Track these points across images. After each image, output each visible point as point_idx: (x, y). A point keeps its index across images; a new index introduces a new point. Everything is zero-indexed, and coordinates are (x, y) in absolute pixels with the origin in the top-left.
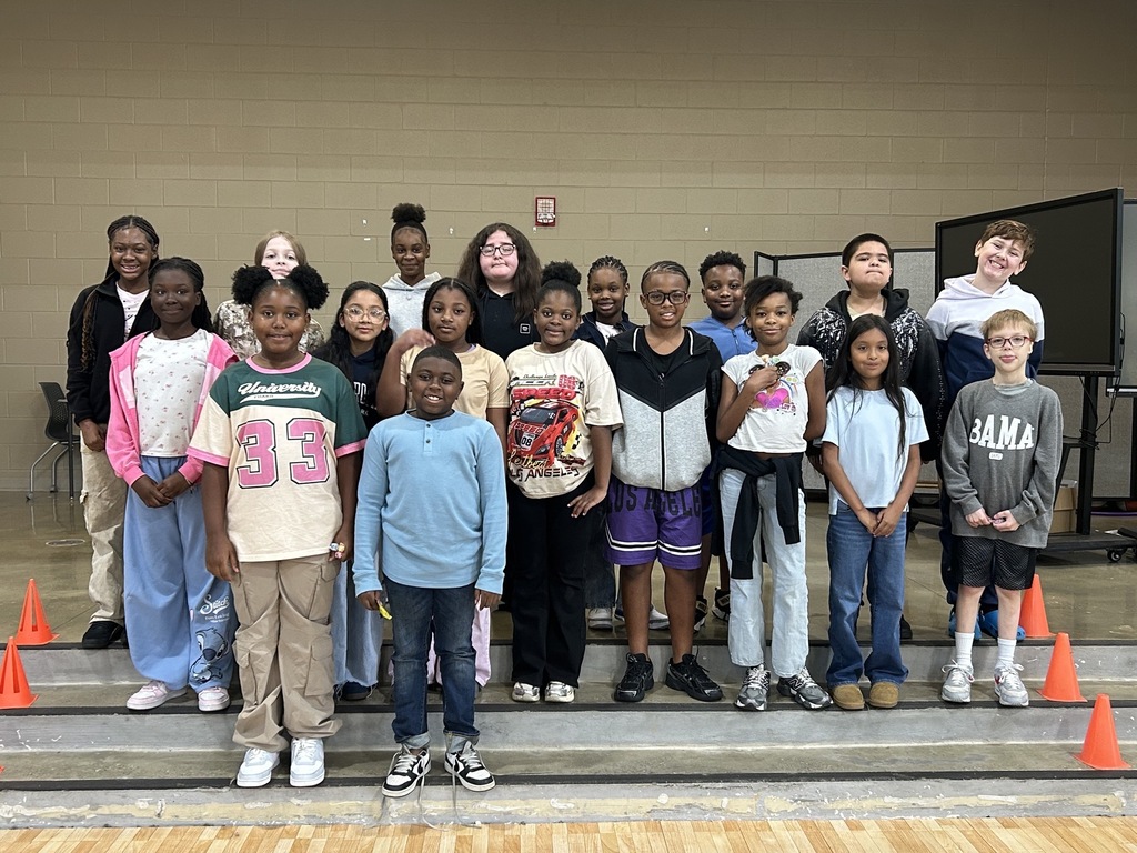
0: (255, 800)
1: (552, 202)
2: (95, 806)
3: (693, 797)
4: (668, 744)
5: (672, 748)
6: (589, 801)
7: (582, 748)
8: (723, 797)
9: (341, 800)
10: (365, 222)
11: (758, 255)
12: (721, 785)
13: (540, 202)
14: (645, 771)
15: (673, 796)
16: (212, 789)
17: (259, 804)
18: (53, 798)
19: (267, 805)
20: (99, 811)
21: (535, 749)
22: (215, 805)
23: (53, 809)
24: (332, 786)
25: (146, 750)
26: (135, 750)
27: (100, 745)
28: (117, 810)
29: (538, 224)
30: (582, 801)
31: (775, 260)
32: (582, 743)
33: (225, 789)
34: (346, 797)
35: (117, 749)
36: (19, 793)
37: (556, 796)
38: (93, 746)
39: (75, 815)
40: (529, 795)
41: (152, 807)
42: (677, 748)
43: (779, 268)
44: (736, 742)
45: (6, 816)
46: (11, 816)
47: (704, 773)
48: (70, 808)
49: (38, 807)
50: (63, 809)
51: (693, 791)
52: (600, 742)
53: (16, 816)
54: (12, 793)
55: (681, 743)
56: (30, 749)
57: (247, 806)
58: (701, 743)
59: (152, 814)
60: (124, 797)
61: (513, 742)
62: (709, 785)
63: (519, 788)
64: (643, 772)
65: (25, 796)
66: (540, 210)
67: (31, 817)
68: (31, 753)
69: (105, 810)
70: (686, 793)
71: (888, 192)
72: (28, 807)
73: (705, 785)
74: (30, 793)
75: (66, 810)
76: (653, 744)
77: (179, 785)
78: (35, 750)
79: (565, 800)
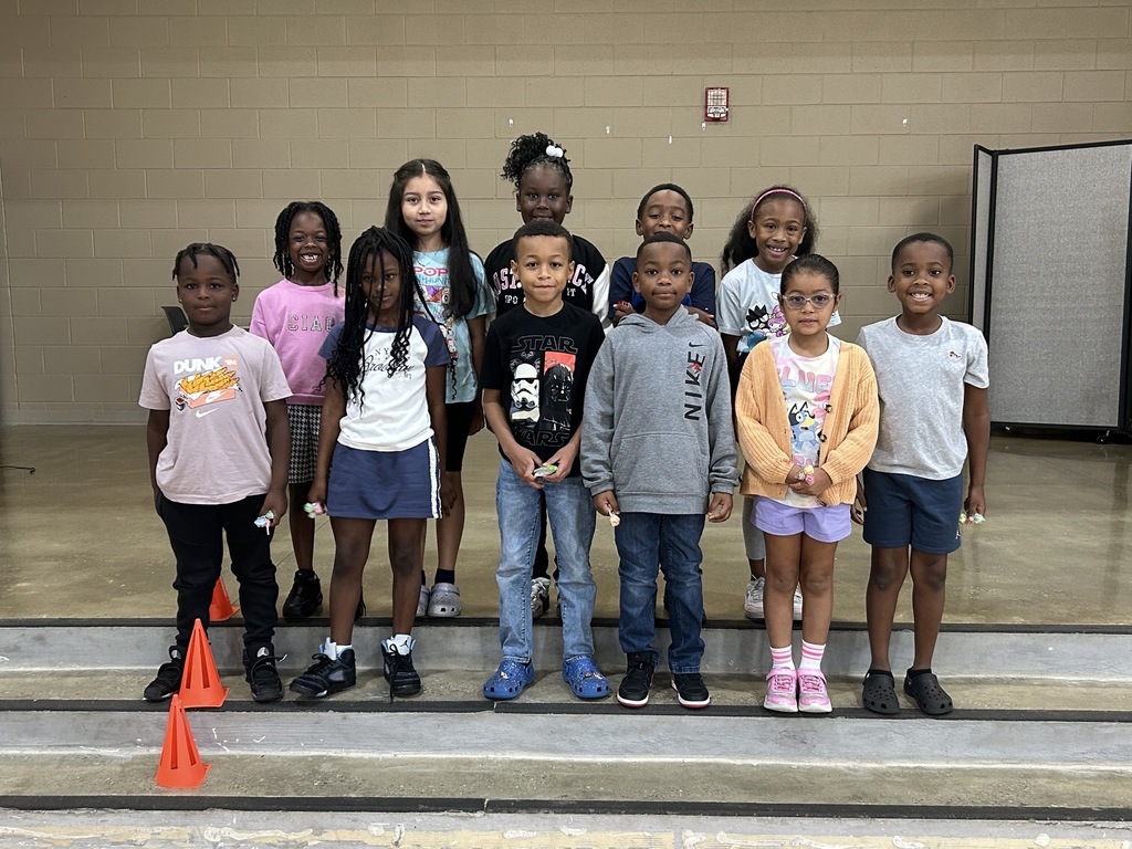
0: (517, 828)
1: (724, 93)
2: (319, 831)
3: (1083, 838)
4: (1022, 761)
5: (1027, 766)
6: (943, 840)
7: (911, 765)
8: (1123, 839)
9: (623, 830)
10: (511, 121)
11: (978, 148)
12: (1122, 824)
13: (711, 93)
14: (1012, 801)
15: (1056, 837)
16: (463, 814)
17: (521, 833)
18: (268, 819)
19: (531, 834)
20: (324, 836)
21: (851, 764)
22: (465, 833)
23: (269, 833)
24: (613, 813)
25: (367, 755)
26: (353, 754)
27: (312, 747)
28: (345, 835)
29: (708, 120)
30: (936, 840)
31: (995, 155)
32: (909, 758)
33: (479, 814)
34: (630, 828)
35: (332, 753)
36: (228, 813)
37: (902, 833)
38: (303, 748)
39: (294, 841)
40: (864, 831)
41: (390, 834)
42: (1034, 766)
43: (1000, 165)
44: (1112, 760)
45: (212, 839)
46: (218, 839)
47: (1094, 807)
48: (289, 832)
49: (250, 830)
50: (281, 833)
51: (1083, 831)
52: (933, 758)
53: (223, 840)
54: (219, 812)
55: (1039, 761)
56: (228, 751)
57: (506, 835)
58: (1065, 760)
59: (388, 842)
60: (354, 820)
61: (821, 756)
62: (1106, 824)
63: (852, 823)
64: (1010, 804)
65: (235, 817)
66: (710, 102)
67: (242, 842)
68: (229, 756)
69: (330, 836)
70: (1073, 832)
71: (1123, 73)
72: (238, 829)
73: (1099, 824)
74: (241, 812)
75: (283, 834)
76: (1003, 760)
77: (421, 807)
78: (234, 752)
79: (913, 838)
